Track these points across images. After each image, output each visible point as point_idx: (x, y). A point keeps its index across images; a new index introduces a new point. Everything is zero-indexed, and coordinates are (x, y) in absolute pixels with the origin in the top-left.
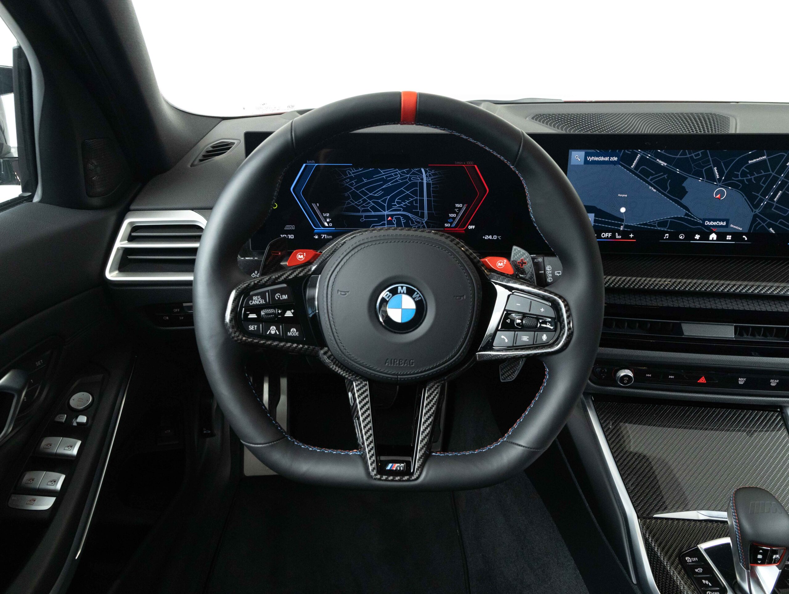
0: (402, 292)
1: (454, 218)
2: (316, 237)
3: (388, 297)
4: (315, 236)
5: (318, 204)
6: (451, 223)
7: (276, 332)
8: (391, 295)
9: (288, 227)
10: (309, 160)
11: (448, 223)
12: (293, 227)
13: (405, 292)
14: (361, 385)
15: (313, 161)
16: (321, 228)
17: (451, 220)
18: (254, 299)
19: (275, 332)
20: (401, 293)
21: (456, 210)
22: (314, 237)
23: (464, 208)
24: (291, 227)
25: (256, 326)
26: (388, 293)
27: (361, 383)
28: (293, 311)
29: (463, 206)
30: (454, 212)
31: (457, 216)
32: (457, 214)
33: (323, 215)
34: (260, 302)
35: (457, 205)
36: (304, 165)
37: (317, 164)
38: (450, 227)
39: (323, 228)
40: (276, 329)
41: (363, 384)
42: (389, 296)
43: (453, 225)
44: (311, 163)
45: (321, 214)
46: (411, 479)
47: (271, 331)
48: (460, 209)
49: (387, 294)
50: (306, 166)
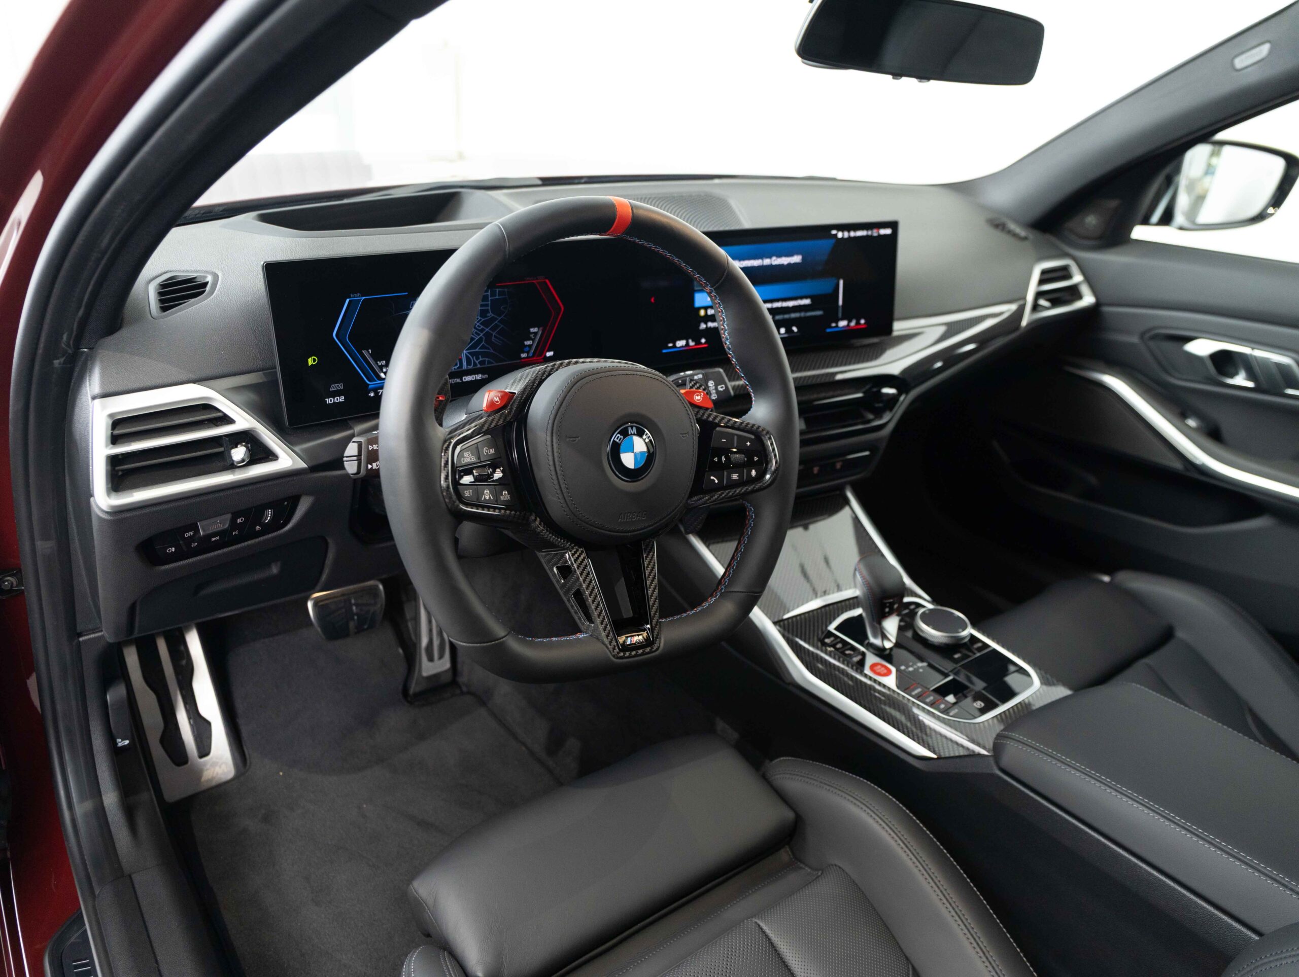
0: (633, 433)
1: (530, 346)
2: (372, 395)
3: (620, 440)
4: (370, 393)
5: (370, 351)
6: (528, 353)
7: (490, 497)
8: (622, 437)
9: (335, 387)
10: (353, 294)
11: (524, 352)
12: (340, 386)
13: (636, 433)
14: (578, 554)
15: (359, 294)
16: (376, 381)
17: (527, 349)
18: (465, 455)
19: (488, 496)
20: (631, 434)
21: (532, 336)
22: (370, 395)
23: (540, 333)
24: (338, 386)
25: (471, 491)
26: (619, 435)
27: (577, 550)
28: (501, 469)
29: (538, 330)
30: (529, 339)
31: (533, 342)
32: (533, 340)
33: (378, 364)
34: (471, 459)
35: (533, 330)
36: (348, 300)
37: (364, 298)
38: (527, 357)
39: (379, 382)
40: (490, 493)
41: (580, 552)
42: (621, 438)
43: (531, 355)
44: (356, 297)
45: (374, 363)
46: (653, 650)
47: (486, 496)
48: (536, 333)
49: (618, 437)
50: (350, 301)
